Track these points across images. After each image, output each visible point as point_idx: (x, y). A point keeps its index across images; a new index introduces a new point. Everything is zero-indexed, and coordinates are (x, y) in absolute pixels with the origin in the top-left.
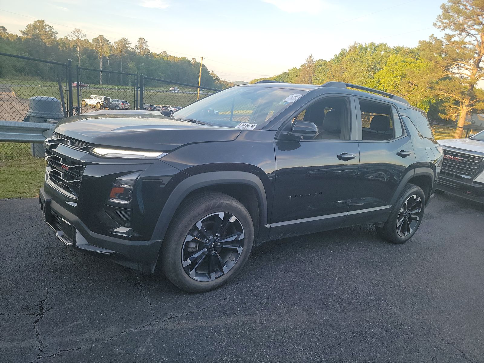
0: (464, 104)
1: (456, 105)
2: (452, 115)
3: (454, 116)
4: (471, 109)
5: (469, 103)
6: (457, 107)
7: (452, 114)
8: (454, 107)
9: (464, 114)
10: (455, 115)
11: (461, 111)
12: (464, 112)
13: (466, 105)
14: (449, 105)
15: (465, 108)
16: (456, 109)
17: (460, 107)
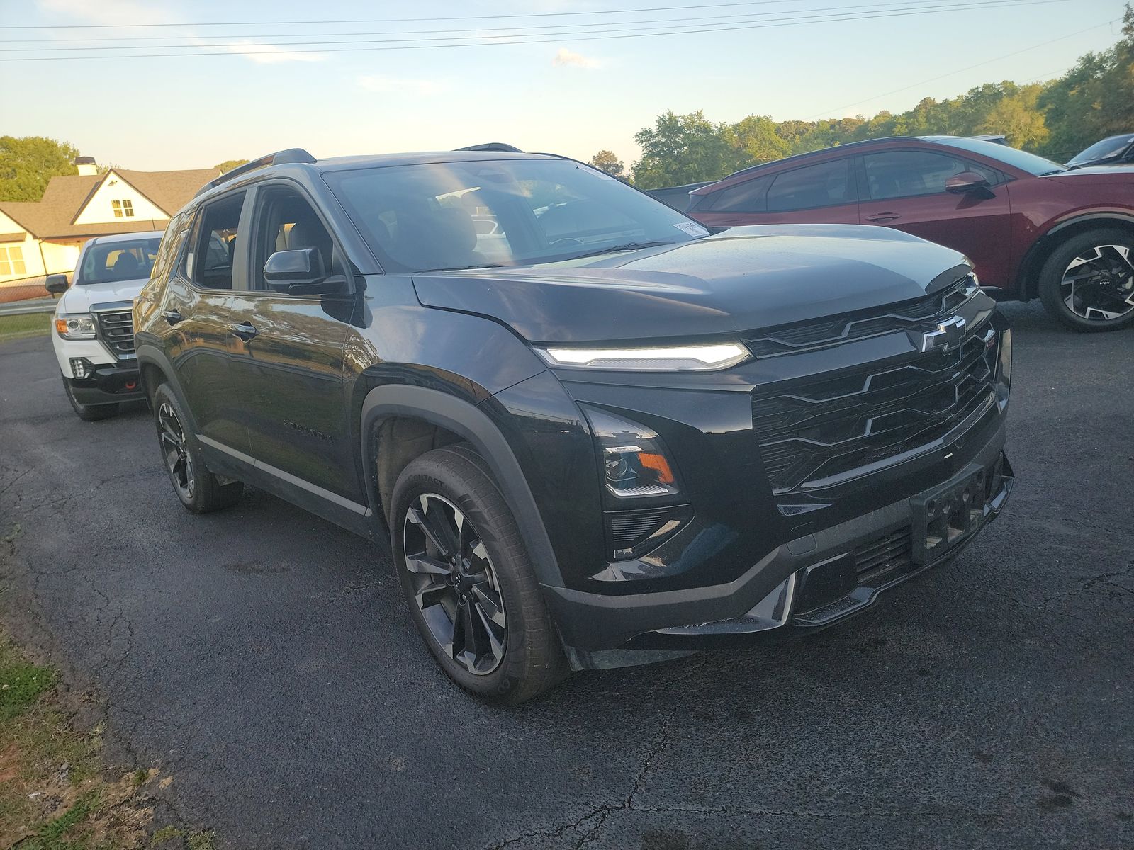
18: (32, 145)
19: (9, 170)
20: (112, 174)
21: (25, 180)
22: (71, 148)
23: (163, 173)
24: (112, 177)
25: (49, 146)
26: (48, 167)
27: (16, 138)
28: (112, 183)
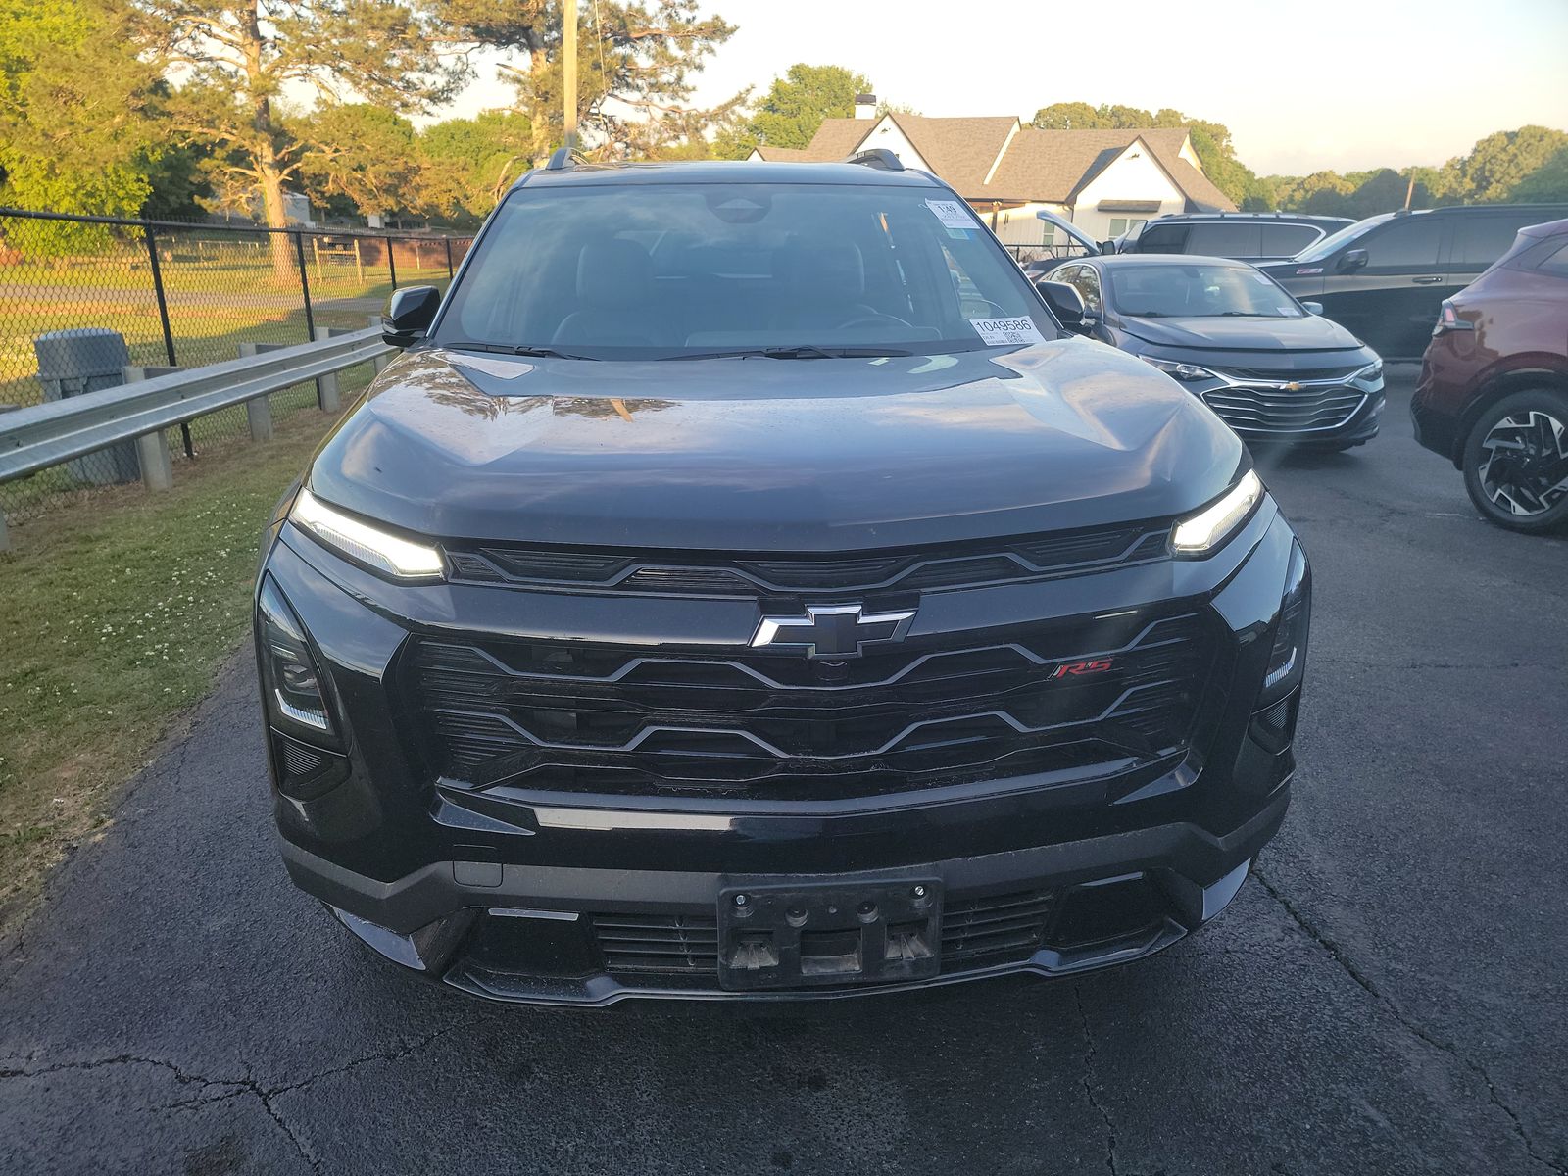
0: (264, 160)
1: (237, 165)
2: (236, 198)
3: (243, 200)
4: (288, 176)
5: (276, 155)
6: (244, 171)
7: (234, 194)
8: (236, 172)
9: (274, 191)
10: (244, 196)
11: (264, 185)
12: (271, 185)
13: (269, 164)
14: (218, 167)
15: (269, 172)
16: (241, 178)
17: (254, 169)
18: (824, 76)
19: (794, 106)
20: (887, 118)
21: (807, 121)
22: (865, 81)
23: (947, 120)
24: (887, 122)
25: (842, 76)
26: (834, 105)
27: (811, 66)
28: (885, 130)
